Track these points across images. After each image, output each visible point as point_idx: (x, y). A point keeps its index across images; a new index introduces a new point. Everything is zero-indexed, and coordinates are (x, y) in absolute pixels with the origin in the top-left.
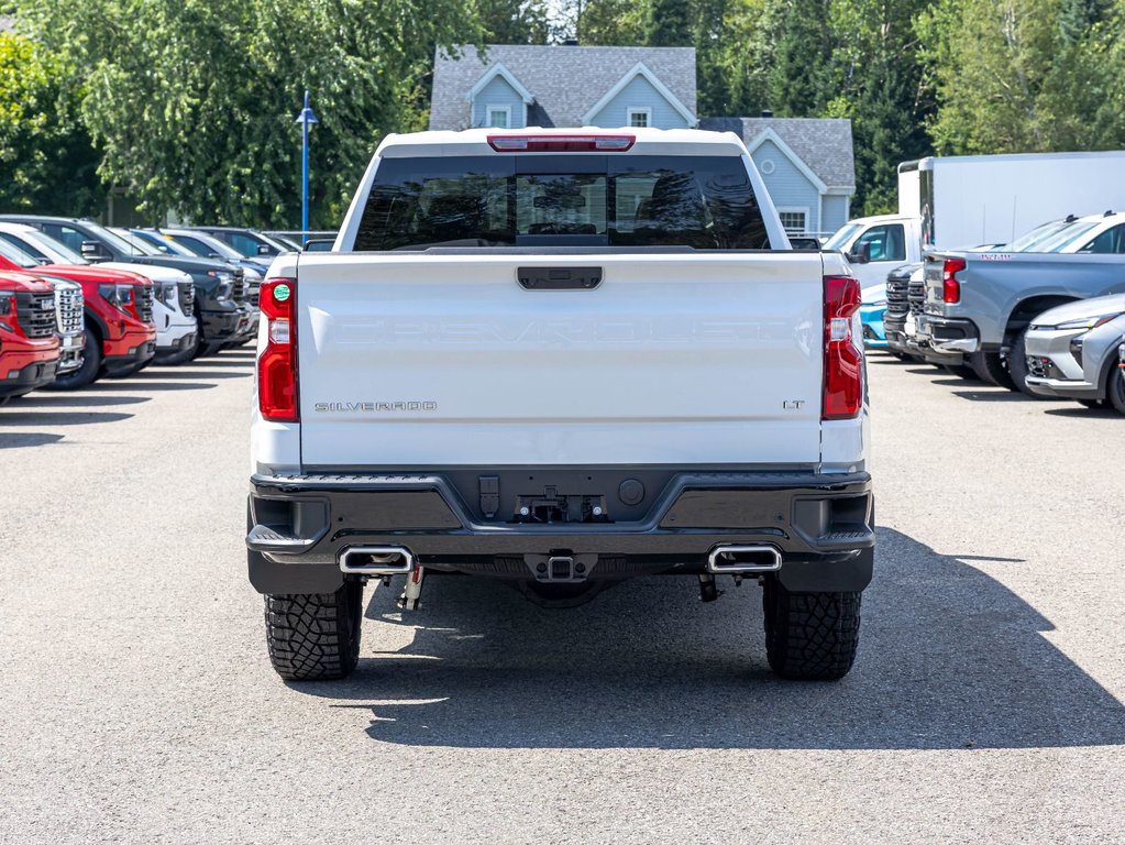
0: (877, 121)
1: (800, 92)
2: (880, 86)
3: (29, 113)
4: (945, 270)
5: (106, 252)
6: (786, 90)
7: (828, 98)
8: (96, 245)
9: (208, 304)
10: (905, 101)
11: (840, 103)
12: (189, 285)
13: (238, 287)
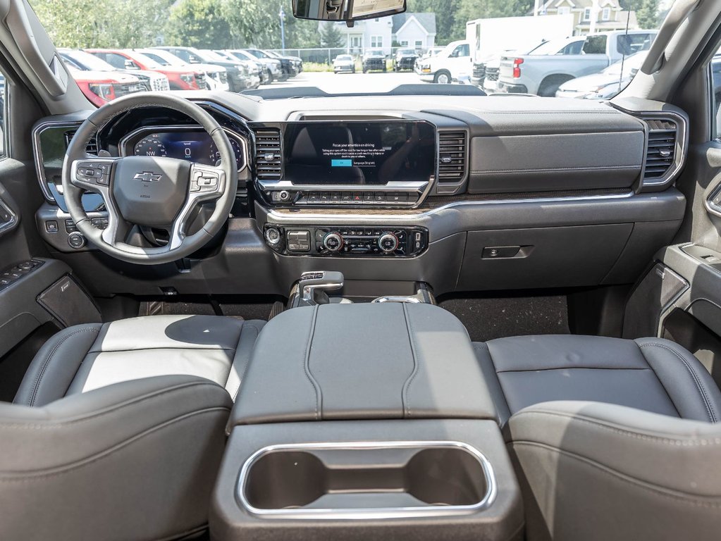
0: (440, 14)
1: (420, 6)
2: (441, 4)
3: (207, 15)
4: (515, 63)
5: (198, 60)
6: (416, 5)
7: (427, 7)
8: (195, 58)
9: (235, 77)
10: (448, 8)
11: (430, 9)
12: (224, 72)
13: (246, 72)
